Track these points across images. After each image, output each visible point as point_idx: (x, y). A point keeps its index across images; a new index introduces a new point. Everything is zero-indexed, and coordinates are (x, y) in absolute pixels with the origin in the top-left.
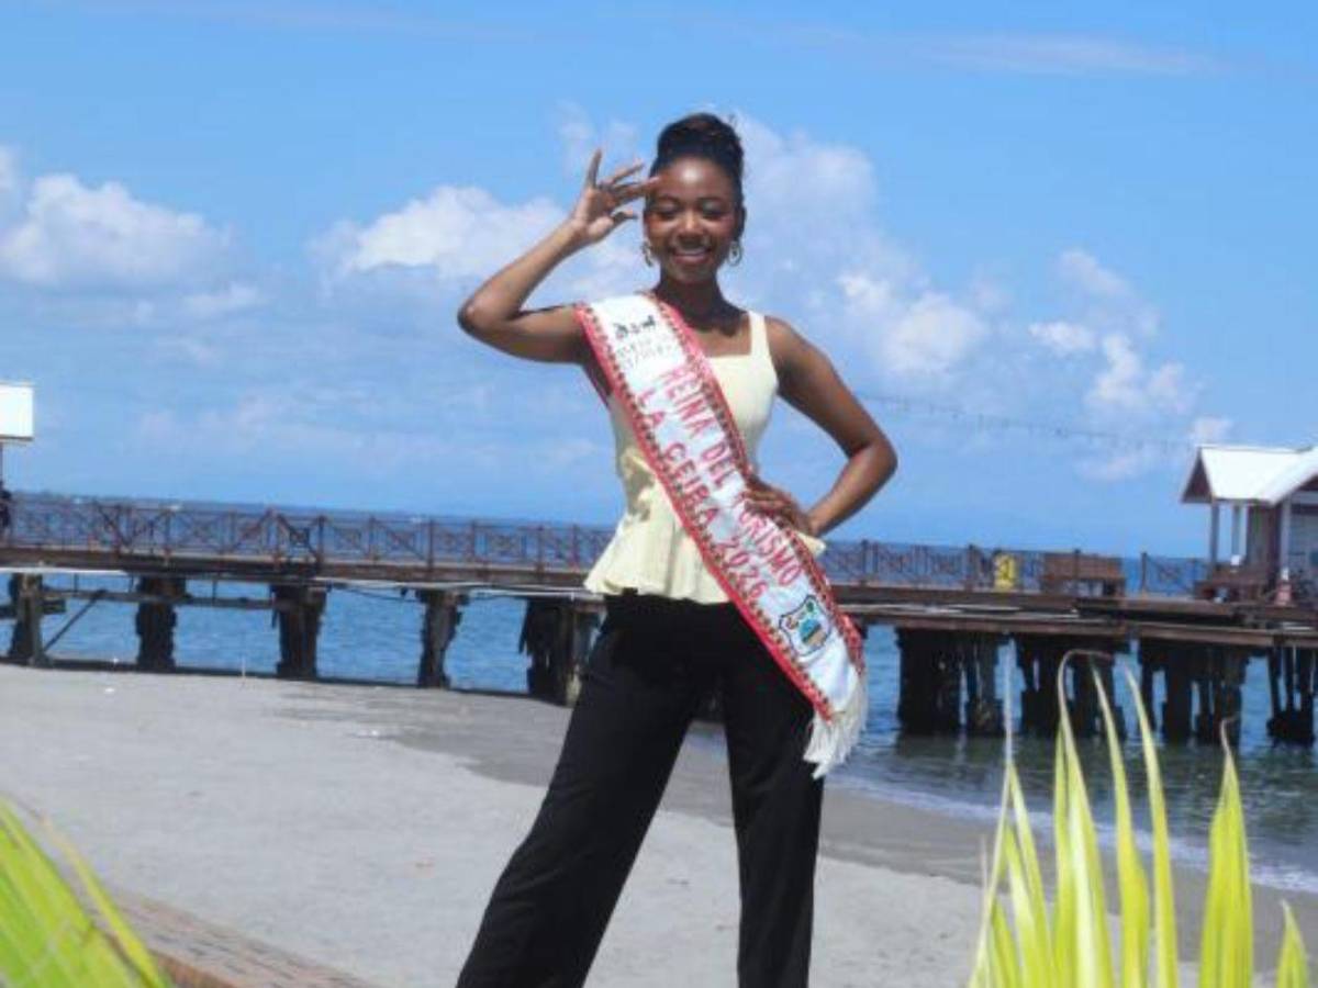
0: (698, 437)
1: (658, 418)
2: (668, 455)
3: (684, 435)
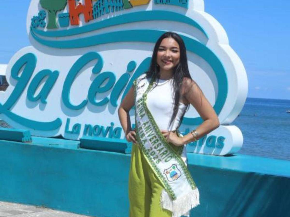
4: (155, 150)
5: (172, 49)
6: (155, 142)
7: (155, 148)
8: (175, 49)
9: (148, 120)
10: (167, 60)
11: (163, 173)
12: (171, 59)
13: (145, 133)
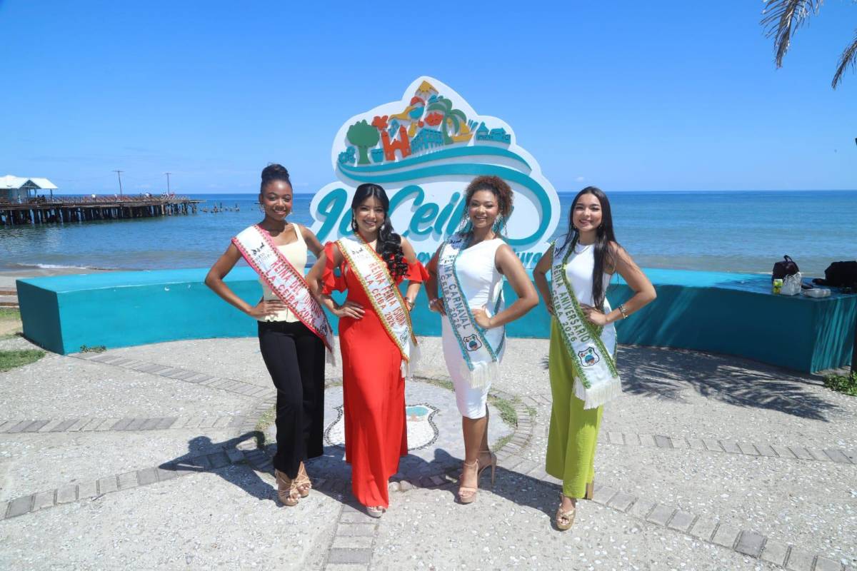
0: (288, 281)
1: (273, 278)
2: (279, 289)
3: (283, 282)
4: (571, 326)
5: (593, 208)
6: (571, 317)
7: (571, 323)
8: (596, 207)
9: (566, 291)
10: (586, 220)
11: (577, 353)
12: (589, 219)
13: (561, 305)
